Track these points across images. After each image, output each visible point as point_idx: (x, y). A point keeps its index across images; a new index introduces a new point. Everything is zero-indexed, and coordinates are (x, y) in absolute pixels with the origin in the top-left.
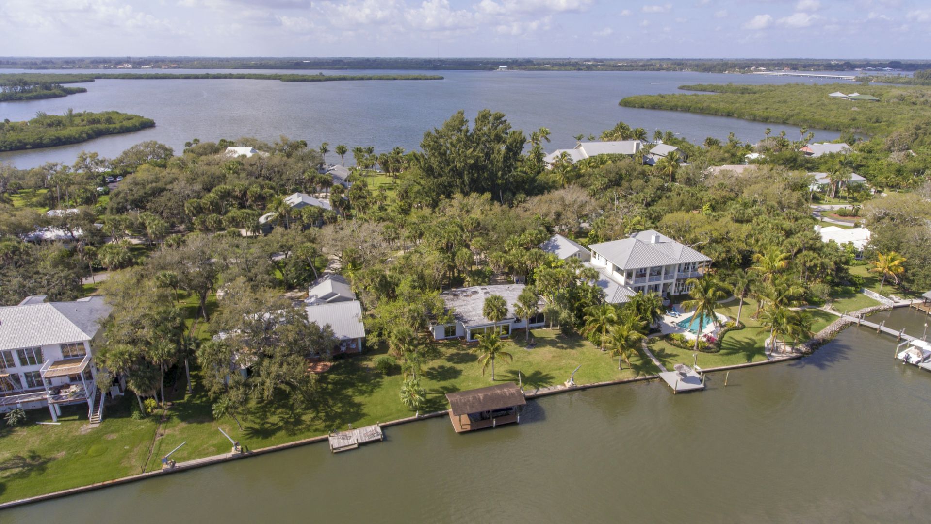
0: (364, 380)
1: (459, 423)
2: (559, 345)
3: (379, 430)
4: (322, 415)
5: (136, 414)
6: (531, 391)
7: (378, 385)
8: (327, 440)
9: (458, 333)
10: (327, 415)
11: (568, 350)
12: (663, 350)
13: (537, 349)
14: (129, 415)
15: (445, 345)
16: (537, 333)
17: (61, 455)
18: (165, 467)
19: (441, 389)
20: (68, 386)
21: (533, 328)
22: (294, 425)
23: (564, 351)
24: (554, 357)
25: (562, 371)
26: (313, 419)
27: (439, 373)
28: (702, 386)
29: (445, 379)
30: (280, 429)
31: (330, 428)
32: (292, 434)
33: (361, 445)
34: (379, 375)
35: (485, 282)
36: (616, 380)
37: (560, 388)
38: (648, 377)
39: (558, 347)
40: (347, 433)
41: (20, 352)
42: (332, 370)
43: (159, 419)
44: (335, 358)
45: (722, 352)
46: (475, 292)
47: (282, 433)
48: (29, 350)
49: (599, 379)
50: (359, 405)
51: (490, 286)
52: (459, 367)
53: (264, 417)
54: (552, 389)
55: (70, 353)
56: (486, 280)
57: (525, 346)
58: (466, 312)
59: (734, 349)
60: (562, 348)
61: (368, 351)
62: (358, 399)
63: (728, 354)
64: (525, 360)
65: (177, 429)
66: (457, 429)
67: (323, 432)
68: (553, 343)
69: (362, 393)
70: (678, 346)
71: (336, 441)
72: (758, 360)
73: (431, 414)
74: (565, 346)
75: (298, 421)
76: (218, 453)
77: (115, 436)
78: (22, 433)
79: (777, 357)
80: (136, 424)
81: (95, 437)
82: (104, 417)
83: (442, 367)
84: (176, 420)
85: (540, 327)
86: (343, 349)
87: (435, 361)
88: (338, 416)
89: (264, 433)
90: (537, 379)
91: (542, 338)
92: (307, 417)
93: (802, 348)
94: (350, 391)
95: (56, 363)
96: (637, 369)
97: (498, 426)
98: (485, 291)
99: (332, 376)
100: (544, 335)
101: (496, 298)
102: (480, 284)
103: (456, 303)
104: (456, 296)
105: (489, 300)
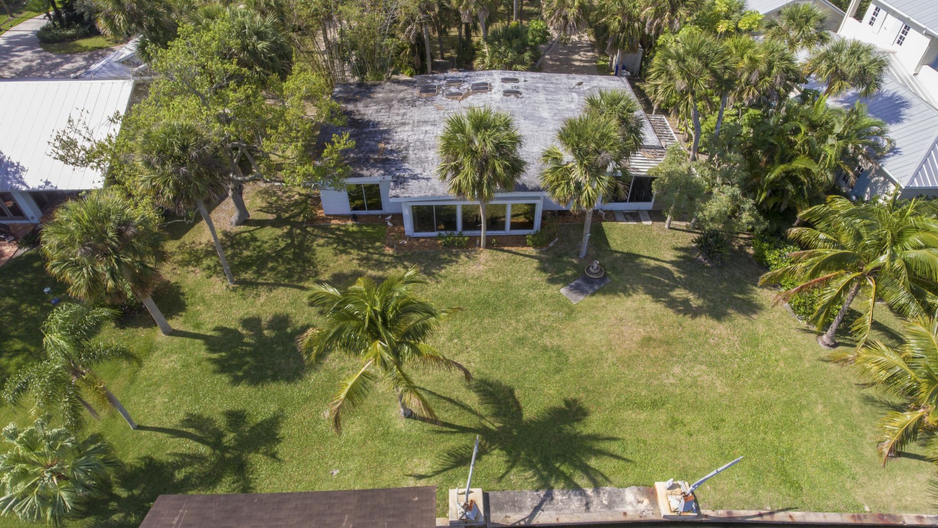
2: (679, 293)
6: (515, 495)
9: (388, 208)
11: (704, 322)
13: (601, 300)
15: (339, 240)
16: (621, 236)
21: (612, 216)
23: (688, 321)
24: (647, 341)
25: (661, 416)
27: (263, 347)
29: (257, 376)
35: (522, 63)
39: (672, 304)
46: (484, 88)
51: (529, 75)
56: (527, 56)
57: (566, 281)
58: (423, 144)
60: (684, 308)
64: (547, 341)
68: (657, 283)
74: (695, 301)
85: (635, 216)
91: (631, 257)
98: (509, 86)
100: (639, 249)
101: (481, 124)
102: (509, 67)
103: (415, 114)
104: (428, 90)
105: (457, 126)
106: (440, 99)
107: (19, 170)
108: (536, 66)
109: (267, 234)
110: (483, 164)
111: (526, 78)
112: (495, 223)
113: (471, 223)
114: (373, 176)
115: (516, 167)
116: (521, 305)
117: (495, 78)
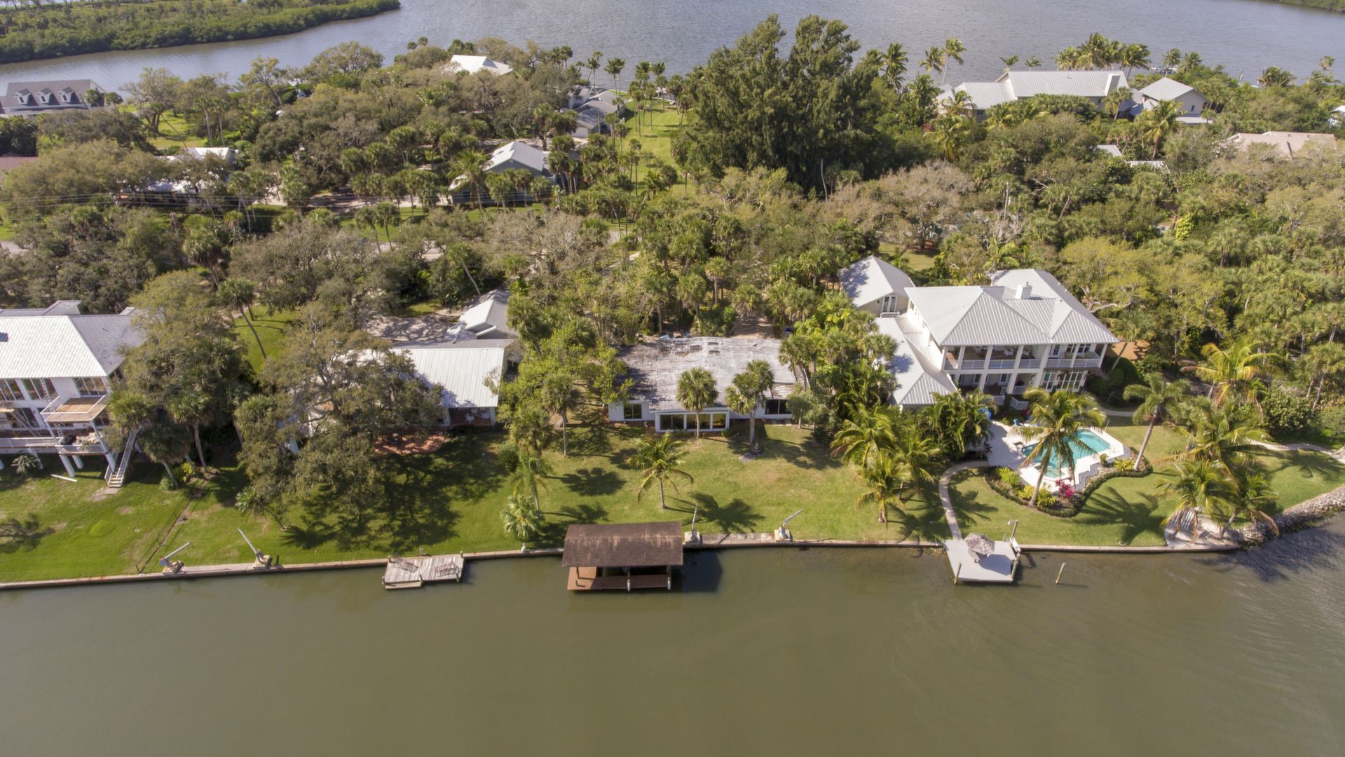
0: (479, 475)
1: (580, 576)
2: (802, 459)
3: (460, 563)
4: (397, 523)
5: (164, 482)
6: (714, 536)
7: (494, 486)
8: (384, 566)
9: (645, 416)
10: (403, 526)
11: (812, 471)
12: (973, 495)
13: (760, 461)
14: (158, 482)
15: (621, 433)
16: (774, 431)
17: (60, 526)
18: (168, 570)
19: (578, 510)
20: (85, 432)
21: (770, 421)
22: (352, 534)
23: (803, 470)
24: (780, 479)
25: (782, 509)
26: (382, 529)
27: (591, 482)
28: (1009, 578)
29: (592, 493)
30: (332, 536)
31: (398, 550)
32: (346, 546)
33: (426, 584)
34: (501, 470)
35: (721, 331)
36: (864, 541)
37: (764, 538)
38: (924, 543)
39: (798, 464)
40: (416, 562)
42: (443, 450)
43: (195, 494)
44: (453, 432)
45: (1081, 516)
46: (697, 348)
47: (332, 544)
49: (835, 533)
50: (452, 516)
51: (725, 340)
52: (624, 474)
53: (319, 515)
54: (751, 539)
55: (86, 389)
56: (723, 328)
57: (742, 453)
58: (665, 383)
59: (1104, 516)
60: (804, 465)
61: (499, 431)
62: (455, 506)
63: (1090, 522)
64: (730, 479)
65: (207, 513)
66: (572, 586)
67: (386, 551)
68: (790, 453)
69: (466, 495)
70: (1004, 493)
71: (395, 573)
72: (1146, 542)
73: (547, 551)
74: (809, 461)
75: (361, 529)
76: (240, 560)
77: (130, 511)
78: (33, 487)
79: (1184, 542)
80: (163, 495)
82: (125, 483)
83: (597, 471)
84: (212, 498)
85: (783, 422)
86: (470, 419)
87: (593, 459)
88: (417, 529)
89: (305, 539)
90: (737, 515)
91: (778, 442)
92: (374, 525)
93: (1248, 531)
94: (451, 490)
96: (910, 524)
97: (634, 590)
98: (712, 347)
99: (439, 461)
100: (783, 438)
101: (698, 375)
102: (713, 334)
103: (658, 365)
104: (664, 350)
105: (686, 375)
106: (672, 355)
107: (452, 396)
108: (729, 334)
109: (578, 430)
110: (698, 393)
111: (723, 342)
112: (704, 425)
113: (692, 425)
114: (641, 399)
115: (714, 394)
116: (717, 464)
117: (704, 342)
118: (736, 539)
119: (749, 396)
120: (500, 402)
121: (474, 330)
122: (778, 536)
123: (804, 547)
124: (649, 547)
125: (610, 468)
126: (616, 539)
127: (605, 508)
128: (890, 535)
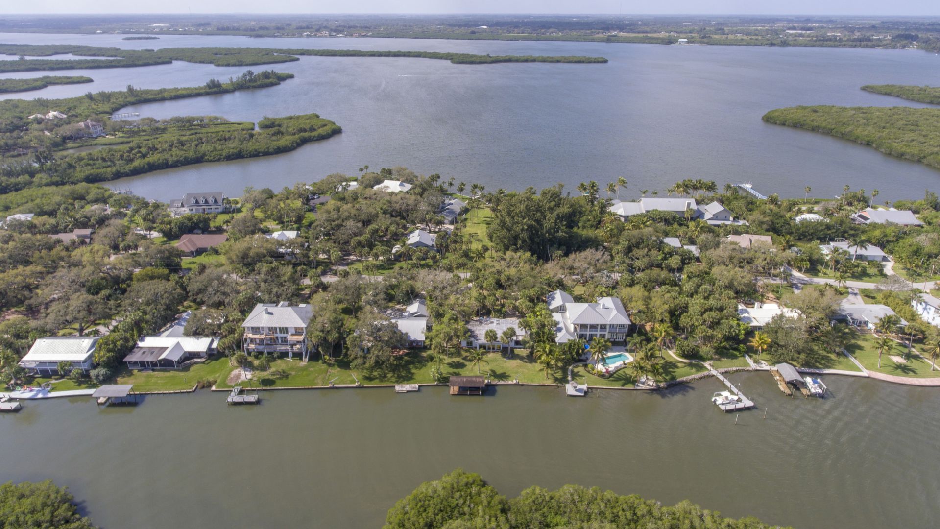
0: (420, 362)
1: (454, 390)
2: (525, 360)
3: (417, 387)
4: (396, 375)
5: (320, 361)
6: (495, 382)
7: (425, 366)
8: (394, 387)
9: (474, 345)
10: (398, 376)
11: (527, 364)
12: (578, 372)
13: (511, 360)
14: (318, 361)
15: (464, 351)
16: (517, 351)
17: (293, 373)
18: (330, 385)
19: (453, 373)
20: (296, 345)
21: (515, 348)
22: (383, 378)
24: (517, 366)
26: (392, 377)
27: (456, 365)
28: (583, 394)
29: (456, 368)
30: (377, 378)
31: (398, 382)
32: (381, 381)
33: (408, 392)
34: (427, 361)
35: (501, 317)
36: (541, 384)
37: (510, 382)
38: (559, 385)
39: (522, 361)
40: (404, 385)
41: (280, 328)
42: (407, 354)
43: (330, 365)
44: (409, 349)
45: (611, 379)
46: (492, 323)
47: (377, 380)
48: (283, 328)
49: (533, 382)
50: (413, 374)
52: (467, 363)
53: (371, 372)
54: (506, 383)
55: (298, 332)
56: (502, 315)
57: (505, 358)
58: (480, 334)
59: (618, 379)
60: (526, 362)
61: (425, 348)
62: (413, 371)
63: (613, 380)
64: (501, 365)
65: (336, 371)
66: (451, 392)
67: (394, 383)
68: (521, 358)
69: (416, 368)
70: (589, 372)
71: (398, 388)
72: (630, 387)
73: (443, 384)
75: (385, 376)
76: (351, 383)
77: (312, 369)
78: (279, 362)
79: (641, 386)
80: (320, 365)
81: (305, 369)
82: (309, 361)
83: (458, 362)
84: (336, 367)
85: (520, 348)
86: (414, 344)
87: (456, 358)
88: (402, 377)
89: (370, 379)
90: (503, 376)
91: (518, 354)
92: (389, 375)
93: (662, 385)
94: (411, 366)
95: (292, 335)
96: (556, 379)
97: (470, 395)
98: (497, 322)
99: (406, 358)
100: (520, 353)
101: (491, 331)
102: (498, 318)
103: (479, 328)
104: (481, 323)
105: (487, 331)
106: (483, 325)
107: (410, 337)
108: (504, 317)
109: (451, 349)
110: (491, 337)
111: (502, 320)
112: (494, 349)
113: (489, 348)
114: (472, 339)
115: (496, 338)
116: (497, 361)
117: (495, 320)
118: (502, 382)
119: (507, 338)
120: (426, 339)
121: (413, 314)
122: (515, 381)
123: (522, 385)
124: (475, 382)
125: (462, 361)
126: (465, 379)
127: (461, 373)
128: (549, 382)
